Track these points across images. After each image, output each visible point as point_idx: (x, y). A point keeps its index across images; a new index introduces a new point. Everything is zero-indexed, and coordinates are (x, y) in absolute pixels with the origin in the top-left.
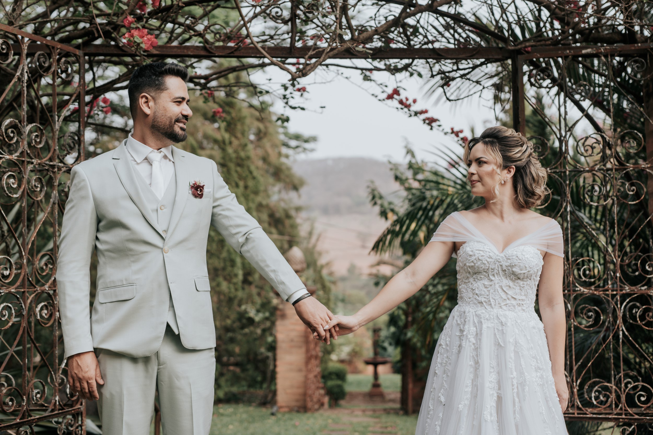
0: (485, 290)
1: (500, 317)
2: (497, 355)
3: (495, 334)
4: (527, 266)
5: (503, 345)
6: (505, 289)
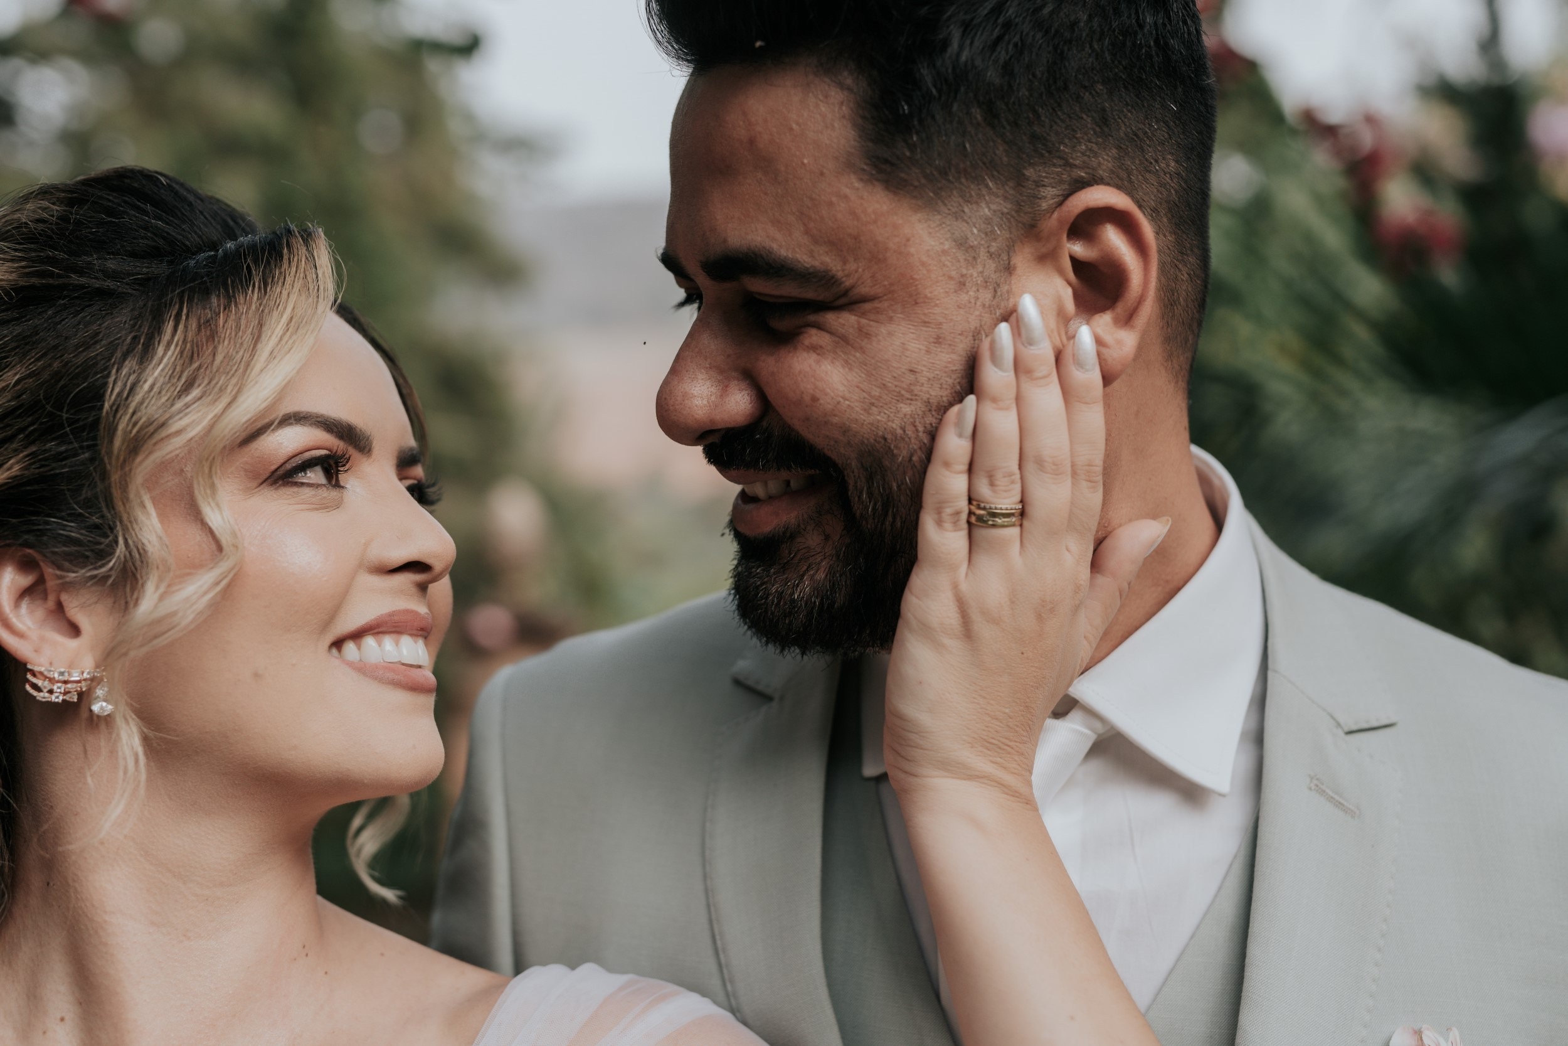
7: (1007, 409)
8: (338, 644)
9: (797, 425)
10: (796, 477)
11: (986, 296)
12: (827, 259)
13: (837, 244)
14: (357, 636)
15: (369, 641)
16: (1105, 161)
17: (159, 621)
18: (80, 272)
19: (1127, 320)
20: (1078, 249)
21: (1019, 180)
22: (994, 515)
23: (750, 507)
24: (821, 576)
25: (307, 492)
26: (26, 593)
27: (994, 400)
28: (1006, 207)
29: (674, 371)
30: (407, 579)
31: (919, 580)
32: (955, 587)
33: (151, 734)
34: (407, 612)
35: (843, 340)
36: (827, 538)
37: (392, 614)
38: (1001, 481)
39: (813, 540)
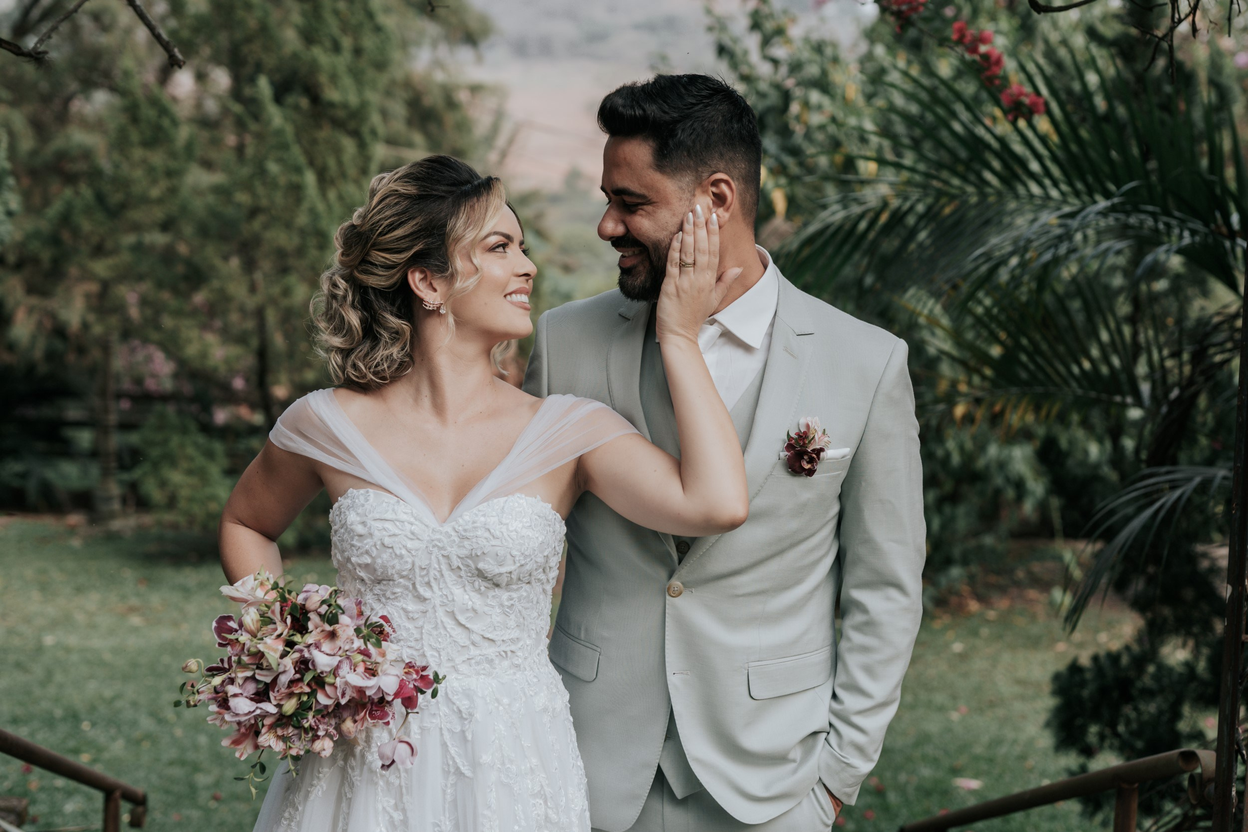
0: (409, 625)
1: (455, 698)
2: (455, 801)
3: (444, 745)
4: (514, 553)
5: (468, 773)
6: (462, 620)
7: (691, 235)
8: (505, 296)
9: (636, 236)
10: (637, 250)
11: (687, 203)
12: (644, 191)
13: (646, 187)
14: (510, 294)
15: (514, 295)
16: (722, 165)
17: (464, 288)
18: (435, 190)
19: (727, 210)
20: (714, 189)
21: (697, 171)
22: (687, 264)
23: (624, 259)
24: (643, 278)
25: (498, 254)
26: (421, 280)
27: (687, 233)
28: (693, 178)
29: (603, 220)
30: (524, 278)
31: (666, 281)
32: (675, 283)
33: (456, 319)
34: (524, 287)
35: (648, 213)
36: (645, 267)
37: (520, 288)
38: (688, 255)
39: (641, 268)
